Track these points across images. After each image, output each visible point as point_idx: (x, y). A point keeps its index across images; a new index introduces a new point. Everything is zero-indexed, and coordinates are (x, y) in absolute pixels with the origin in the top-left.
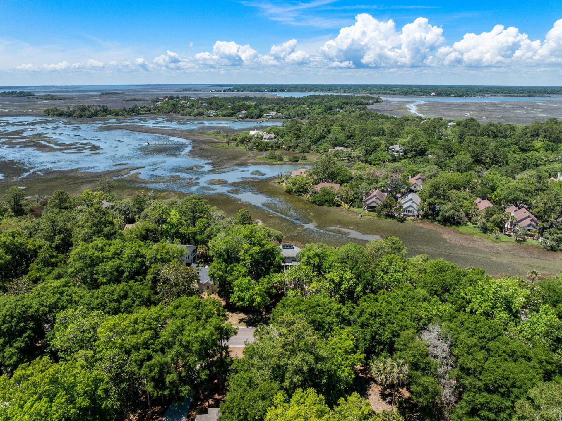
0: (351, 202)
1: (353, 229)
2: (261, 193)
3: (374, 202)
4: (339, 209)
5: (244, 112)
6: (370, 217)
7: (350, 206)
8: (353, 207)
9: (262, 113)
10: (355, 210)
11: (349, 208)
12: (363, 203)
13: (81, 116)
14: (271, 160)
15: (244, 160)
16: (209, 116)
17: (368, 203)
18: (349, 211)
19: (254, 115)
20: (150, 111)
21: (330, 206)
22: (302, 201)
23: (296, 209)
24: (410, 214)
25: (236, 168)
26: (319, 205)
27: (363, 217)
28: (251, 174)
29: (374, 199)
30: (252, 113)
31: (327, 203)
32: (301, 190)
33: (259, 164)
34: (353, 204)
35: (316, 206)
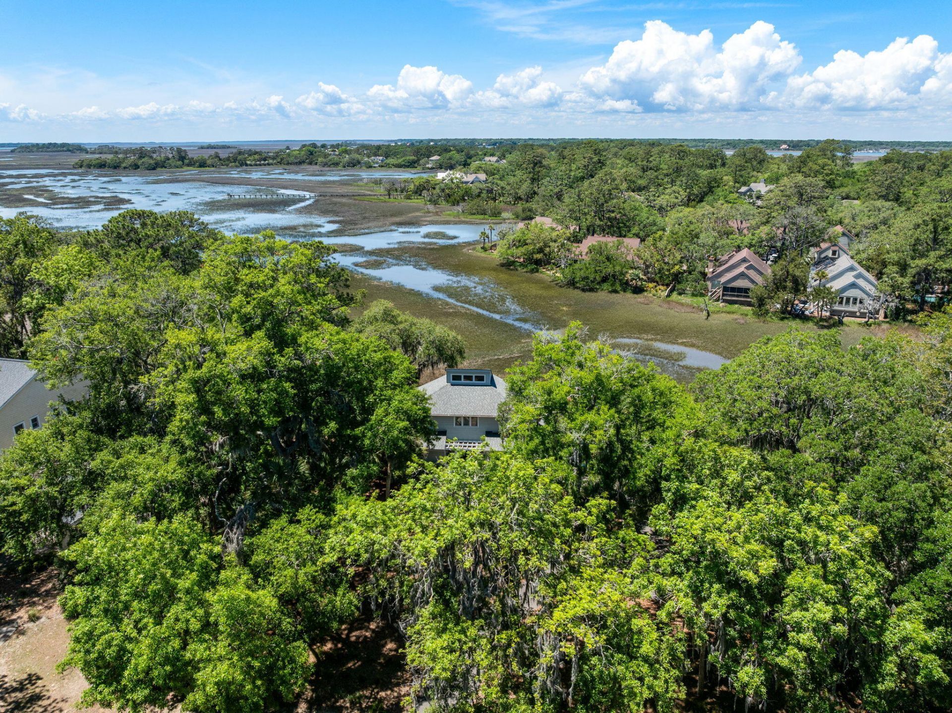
0: (675, 281)
1: (693, 345)
2: (436, 267)
3: (742, 275)
4: (640, 298)
5: (435, 158)
6: (735, 316)
7: (671, 291)
8: (680, 294)
9: (469, 161)
10: (686, 299)
11: (668, 296)
12: (709, 284)
13: (136, 167)
14: (474, 216)
15: (416, 217)
16: (371, 167)
17: (723, 280)
18: (669, 302)
19: (453, 162)
20: (265, 160)
21: (615, 291)
22: (540, 282)
23: (520, 299)
24: (851, 308)
25: (393, 228)
26: (583, 290)
27: (713, 316)
28: (424, 237)
29: (741, 269)
30: (450, 158)
31: (606, 286)
32: (539, 256)
33: (447, 223)
34: (678, 286)
35: (577, 293)
